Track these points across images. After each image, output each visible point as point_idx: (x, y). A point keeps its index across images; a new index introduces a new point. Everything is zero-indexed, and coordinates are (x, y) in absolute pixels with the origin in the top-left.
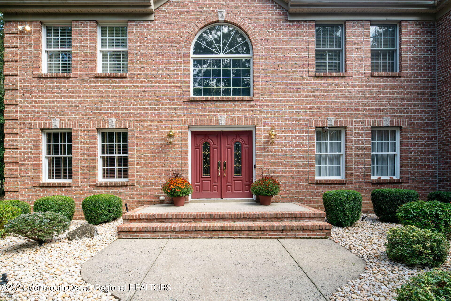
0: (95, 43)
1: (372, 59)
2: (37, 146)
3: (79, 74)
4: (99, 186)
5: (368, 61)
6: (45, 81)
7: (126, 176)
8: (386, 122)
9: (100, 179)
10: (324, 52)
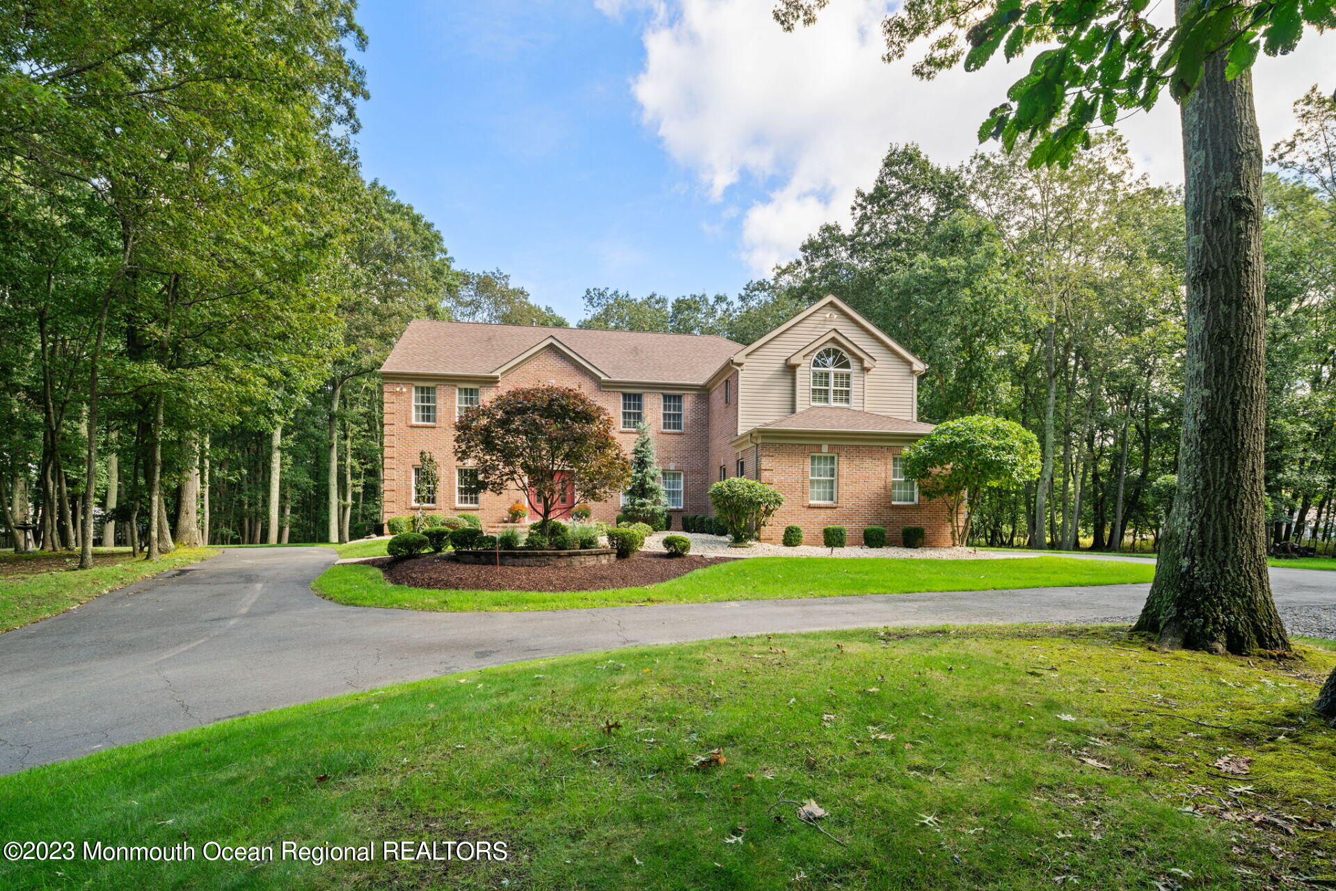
0: (454, 402)
1: (665, 419)
2: (408, 478)
3: (443, 425)
4: (456, 509)
5: (662, 422)
6: (416, 429)
7: (476, 503)
8: (672, 466)
9: (458, 505)
10: (629, 413)
